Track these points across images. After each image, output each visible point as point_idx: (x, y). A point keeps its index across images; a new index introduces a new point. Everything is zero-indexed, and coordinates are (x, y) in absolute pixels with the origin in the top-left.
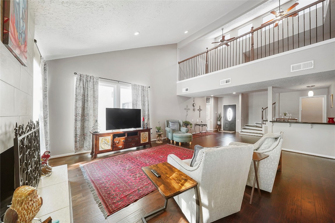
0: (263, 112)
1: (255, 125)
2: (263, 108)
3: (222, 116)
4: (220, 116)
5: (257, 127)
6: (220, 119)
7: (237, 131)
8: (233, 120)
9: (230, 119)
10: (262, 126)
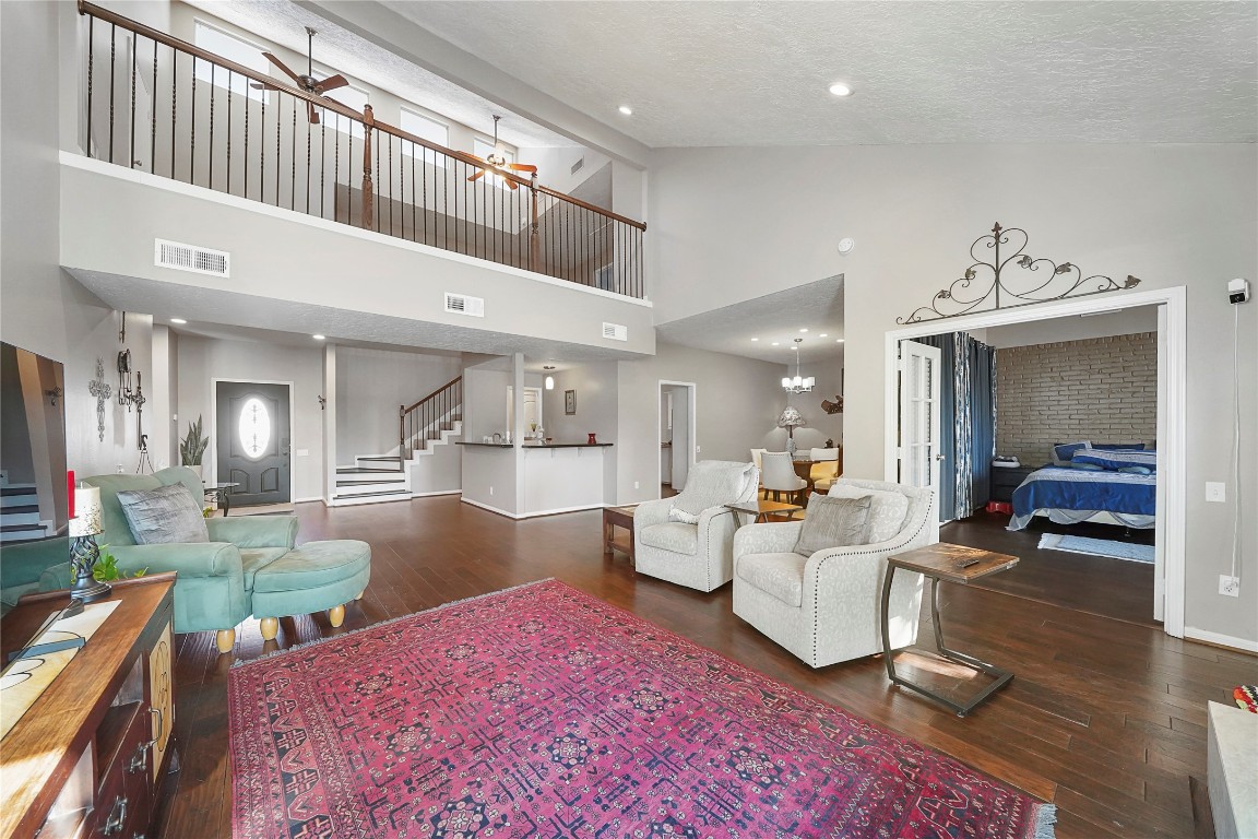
0: (402, 418)
1: (357, 465)
2: (402, 407)
3: (210, 432)
4: (195, 434)
5: (362, 470)
6: (202, 451)
7: (298, 500)
8: (276, 455)
9: (255, 450)
10: (402, 466)
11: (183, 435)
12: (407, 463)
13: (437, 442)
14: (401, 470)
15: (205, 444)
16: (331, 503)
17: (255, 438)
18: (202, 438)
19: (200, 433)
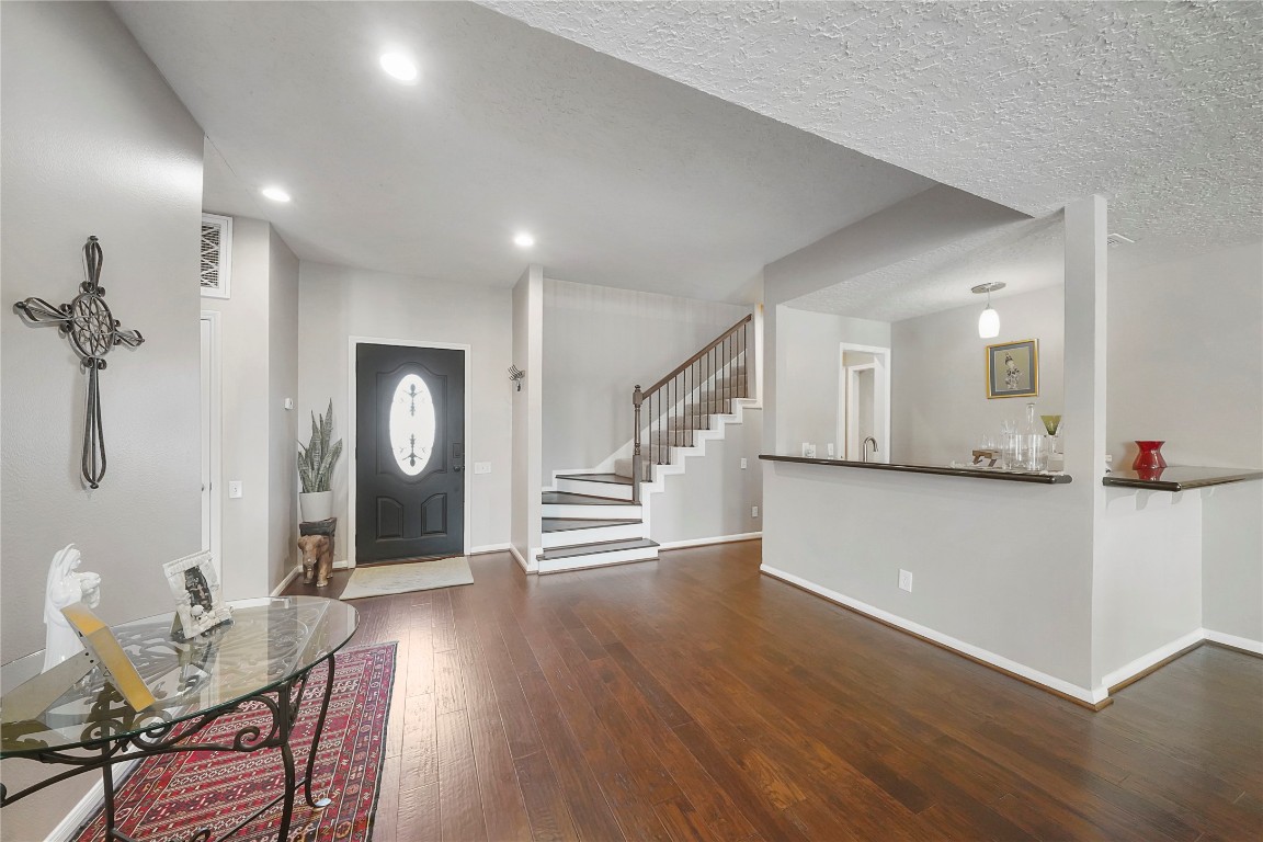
2: (638, 388)
3: (347, 435)
6: (331, 465)
7: (474, 550)
8: (443, 470)
9: (413, 463)
10: (636, 493)
11: (305, 437)
12: (644, 487)
13: (688, 451)
14: (635, 501)
15: (337, 452)
16: (532, 566)
17: (413, 442)
18: (332, 443)
19: (329, 435)
